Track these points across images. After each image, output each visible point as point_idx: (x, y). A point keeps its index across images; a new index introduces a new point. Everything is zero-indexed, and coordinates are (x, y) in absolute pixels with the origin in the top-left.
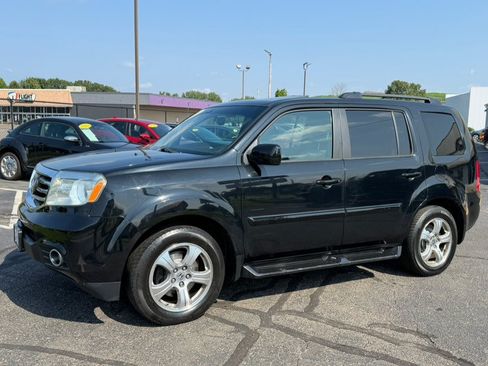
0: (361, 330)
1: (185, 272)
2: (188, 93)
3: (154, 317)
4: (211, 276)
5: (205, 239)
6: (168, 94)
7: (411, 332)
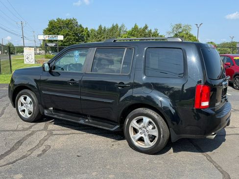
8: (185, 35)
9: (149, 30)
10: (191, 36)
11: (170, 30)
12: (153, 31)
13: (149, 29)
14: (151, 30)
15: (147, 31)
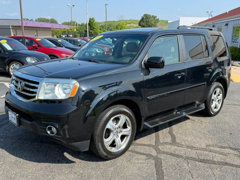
0: (205, 150)
1: (119, 130)
2: (38, 19)
3: (106, 157)
4: (131, 130)
5: (128, 111)
6: (28, 20)
7: (227, 148)
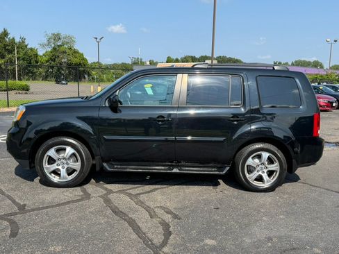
8: (68, 51)
9: (11, 38)
10: (76, 52)
11: (45, 41)
12: (17, 40)
13: (11, 36)
14: (13, 39)
15: (7, 40)
